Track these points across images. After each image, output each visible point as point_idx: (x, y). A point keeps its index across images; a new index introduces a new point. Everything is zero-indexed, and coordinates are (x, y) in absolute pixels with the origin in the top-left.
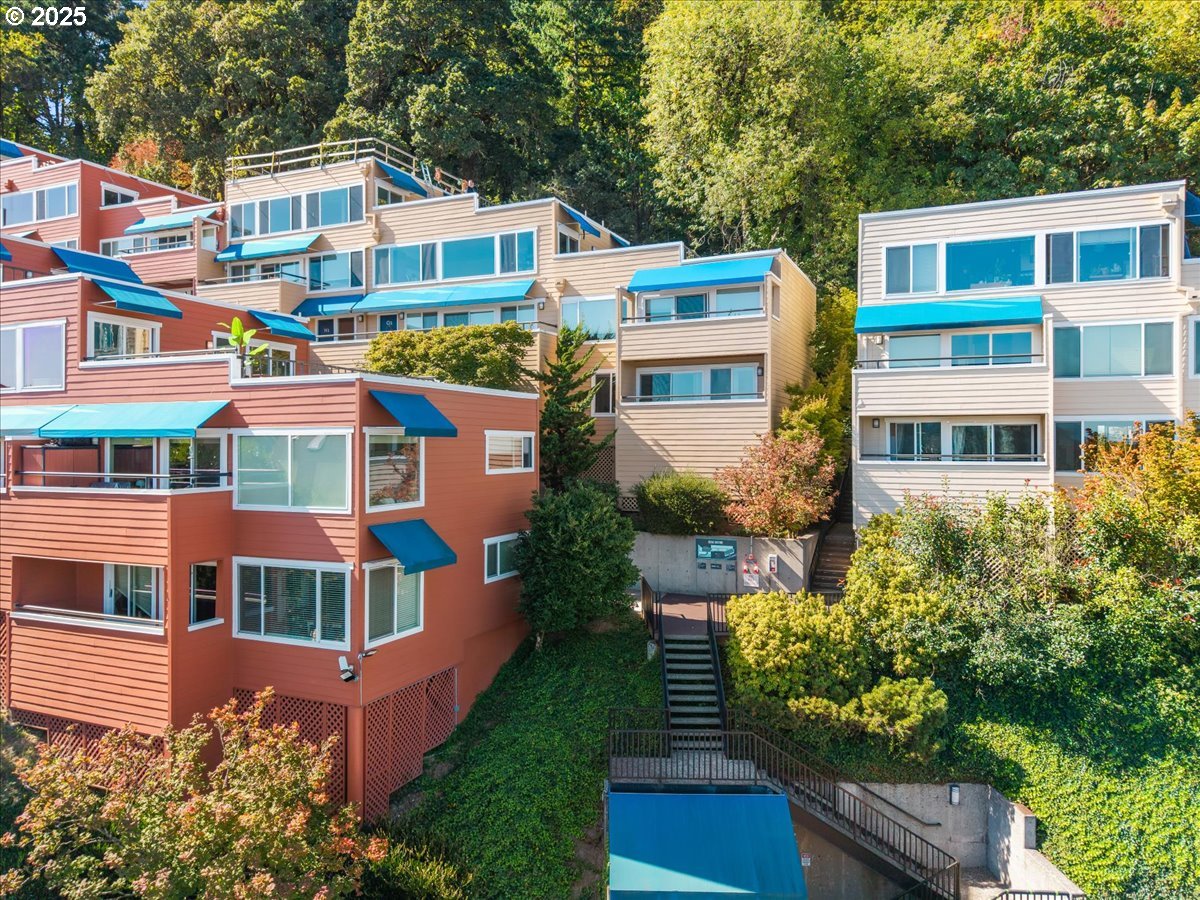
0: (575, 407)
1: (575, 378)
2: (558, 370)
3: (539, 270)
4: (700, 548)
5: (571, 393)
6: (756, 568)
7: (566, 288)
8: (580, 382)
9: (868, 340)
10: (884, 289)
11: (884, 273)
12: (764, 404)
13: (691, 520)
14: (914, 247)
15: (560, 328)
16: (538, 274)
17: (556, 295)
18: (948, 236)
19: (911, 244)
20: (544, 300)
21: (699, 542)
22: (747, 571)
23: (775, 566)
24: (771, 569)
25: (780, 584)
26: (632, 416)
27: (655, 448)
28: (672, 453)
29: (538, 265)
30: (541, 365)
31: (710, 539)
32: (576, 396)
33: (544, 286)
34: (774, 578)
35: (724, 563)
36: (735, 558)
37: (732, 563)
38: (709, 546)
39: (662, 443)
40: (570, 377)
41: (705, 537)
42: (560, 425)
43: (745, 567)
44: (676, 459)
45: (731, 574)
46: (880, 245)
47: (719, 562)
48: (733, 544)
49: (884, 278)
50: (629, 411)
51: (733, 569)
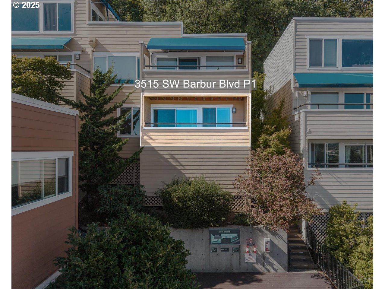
0: (108, 129)
1: (107, 107)
2: (92, 102)
3: (75, 31)
4: (213, 237)
5: (103, 119)
6: (255, 249)
7: (96, 45)
8: (111, 111)
9: (299, 93)
10: (308, 63)
11: (308, 54)
12: (247, 131)
13: (208, 217)
14: (325, 40)
15: (93, 71)
16: (75, 34)
17: (89, 50)
18: (343, 35)
19: (323, 38)
20: (80, 53)
21: (211, 232)
22: (249, 252)
23: (269, 247)
24: (266, 249)
25: (272, 260)
26: (153, 137)
27: (170, 160)
28: (183, 164)
29: (75, 28)
30: (77, 97)
31: (220, 230)
32: (108, 121)
33: (80, 43)
34: (268, 255)
35: (231, 247)
36: (239, 243)
37: (237, 246)
38: (220, 234)
39: (176, 156)
40: (102, 107)
41: (216, 229)
42: (95, 143)
43: (247, 249)
44: (187, 168)
45: (236, 255)
46: (306, 37)
47: (226, 246)
48: (238, 232)
49: (308, 57)
50: (151, 133)
51: (238, 250)
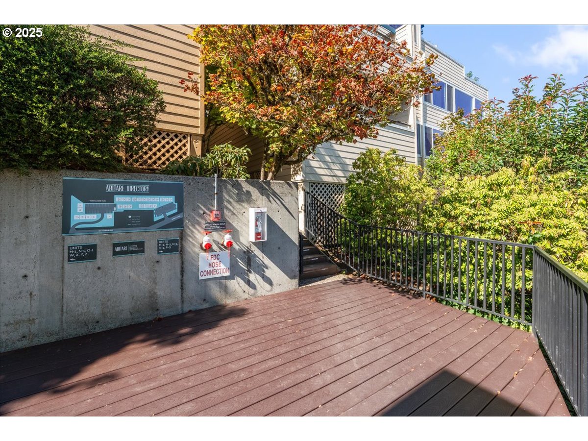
4: (79, 206)
6: (225, 239)
21: (73, 191)
24: (257, 234)
31: (111, 183)
34: (257, 252)
35: (150, 238)
36: (179, 223)
37: (174, 234)
38: (110, 198)
41: (95, 177)
43: (205, 240)
45: (169, 262)
47: (135, 235)
48: (175, 190)
